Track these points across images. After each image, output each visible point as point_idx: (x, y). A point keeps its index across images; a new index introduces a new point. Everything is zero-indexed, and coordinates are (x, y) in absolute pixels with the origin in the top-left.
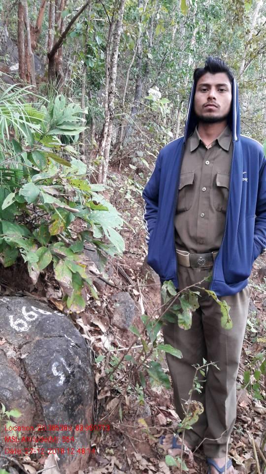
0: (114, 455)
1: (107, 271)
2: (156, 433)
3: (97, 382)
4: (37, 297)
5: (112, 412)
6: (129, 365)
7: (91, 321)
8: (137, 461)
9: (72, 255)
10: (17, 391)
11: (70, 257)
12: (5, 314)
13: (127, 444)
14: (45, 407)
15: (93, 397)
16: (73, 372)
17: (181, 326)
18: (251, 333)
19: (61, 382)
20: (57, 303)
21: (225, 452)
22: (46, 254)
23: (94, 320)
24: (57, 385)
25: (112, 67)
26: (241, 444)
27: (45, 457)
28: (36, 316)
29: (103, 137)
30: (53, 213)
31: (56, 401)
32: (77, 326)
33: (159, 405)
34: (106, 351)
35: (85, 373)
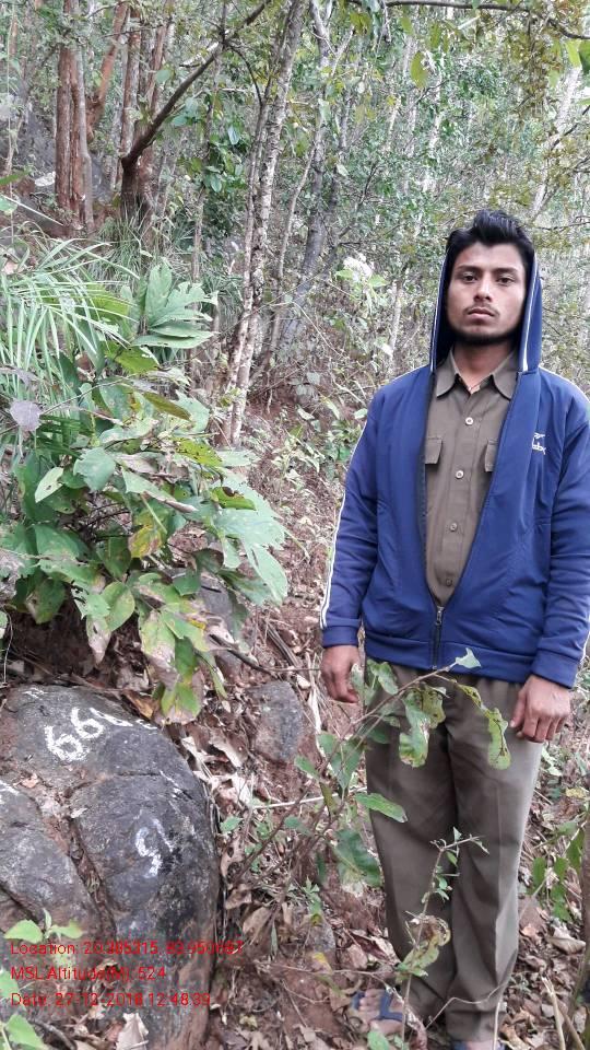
0: (257, 1029)
1: (246, 638)
2: (345, 985)
3: (224, 874)
4: (99, 689)
5: (254, 939)
6: (289, 839)
7: (210, 743)
8: (307, 1043)
9: (175, 600)
10: (64, 886)
11: (173, 606)
12: (37, 724)
13: (284, 1006)
14: (121, 921)
15: (216, 905)
16: (179, 849)
17: (406, 760)
18: (548, 776)
19: (154, 871)
20: (138, 702)
21: (493, 1030)
22: (123, 598)
23: (216, 740)
24: (146, 876)
25: (260, 194)
26: (524, 1014)
27: (118, 1028)
28: (101, 728)
29: (238, 343)
30: (139, 511)
31: (143, 909)
32: (182, 751)
33: (351, 927)
34: (242, 808)
35: (201, 853)
